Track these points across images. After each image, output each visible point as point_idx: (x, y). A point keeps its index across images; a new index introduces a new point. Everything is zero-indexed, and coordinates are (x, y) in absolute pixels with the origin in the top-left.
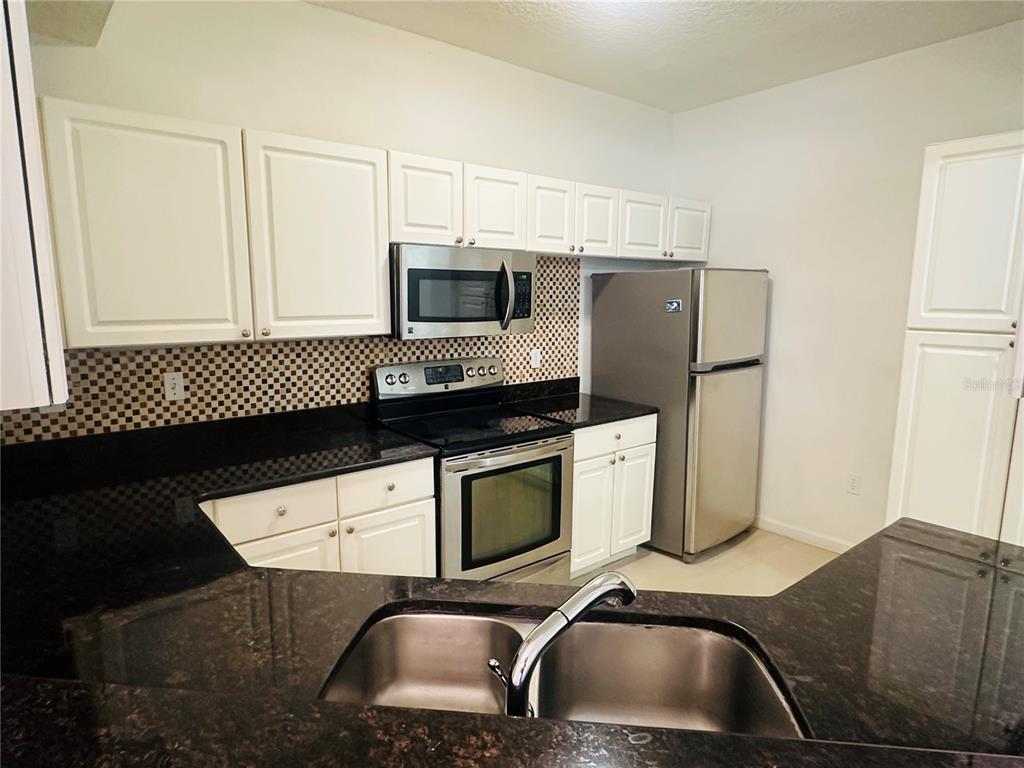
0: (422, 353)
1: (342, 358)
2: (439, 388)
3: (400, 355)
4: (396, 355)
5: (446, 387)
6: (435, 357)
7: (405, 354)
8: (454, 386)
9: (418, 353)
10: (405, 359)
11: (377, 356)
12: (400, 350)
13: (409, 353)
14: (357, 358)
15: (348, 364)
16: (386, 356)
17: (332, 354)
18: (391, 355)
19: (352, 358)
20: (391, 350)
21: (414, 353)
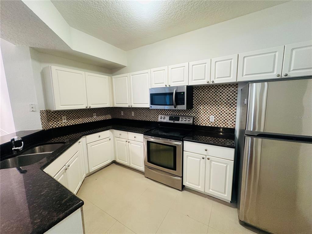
0: (173, 113)
1: (156, 112)
2: (172, 122)
3: (168, 113)
4: (167, 113)
5: (174, 122)
6: (176, 114)
7: (169, 113)
8: (176, 122)
9: (172, 113)
10: (169, 114)
11: (162, 112)
12: (168, 112)
13: (170, 113)
14: (159, 112)
15: (157, 113)
16: (164, 112)
17: (154, 111)
18: (165, 112)
19: (158, 112)
20: (166, 111)
21: (171, 113)
